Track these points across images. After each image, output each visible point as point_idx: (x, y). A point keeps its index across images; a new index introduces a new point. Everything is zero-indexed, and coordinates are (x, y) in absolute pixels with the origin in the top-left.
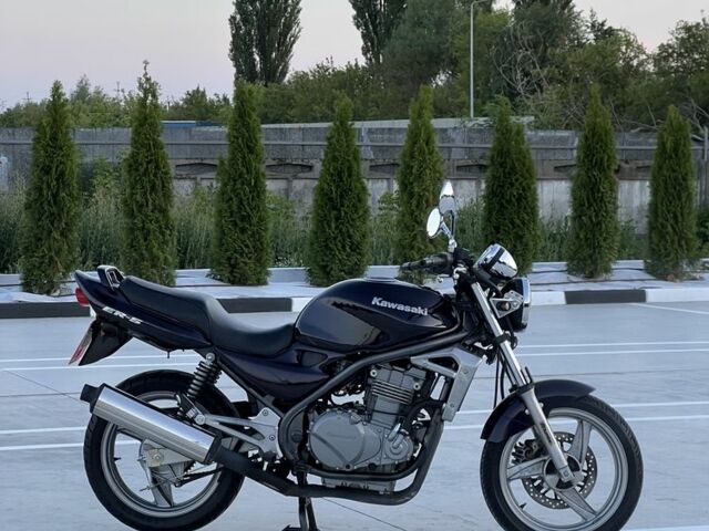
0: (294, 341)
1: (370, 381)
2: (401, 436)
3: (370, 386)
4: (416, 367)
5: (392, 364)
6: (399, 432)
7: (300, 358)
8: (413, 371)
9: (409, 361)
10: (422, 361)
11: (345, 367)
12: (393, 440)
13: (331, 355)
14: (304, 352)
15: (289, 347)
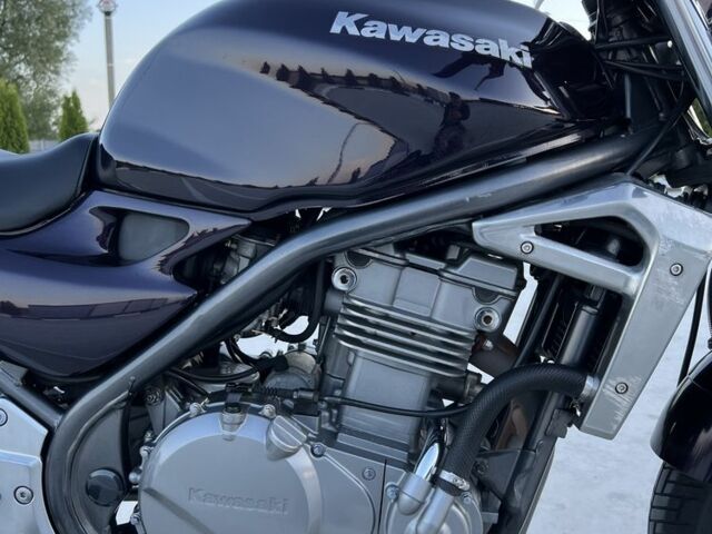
0: (92, 183)
1: (333, 302)
2: (441, 494)
3: (333, 315)
4: (483, 253)
5: (403, 246)
6: (435, 480)
7: (112, 235)
8: (472, 268)
9: (467, 237)
10: (513, 233)
11: (253, 261)
12: (418, 508)
13: (202, 224)
14: (120, 215)
15: (74, 203)
